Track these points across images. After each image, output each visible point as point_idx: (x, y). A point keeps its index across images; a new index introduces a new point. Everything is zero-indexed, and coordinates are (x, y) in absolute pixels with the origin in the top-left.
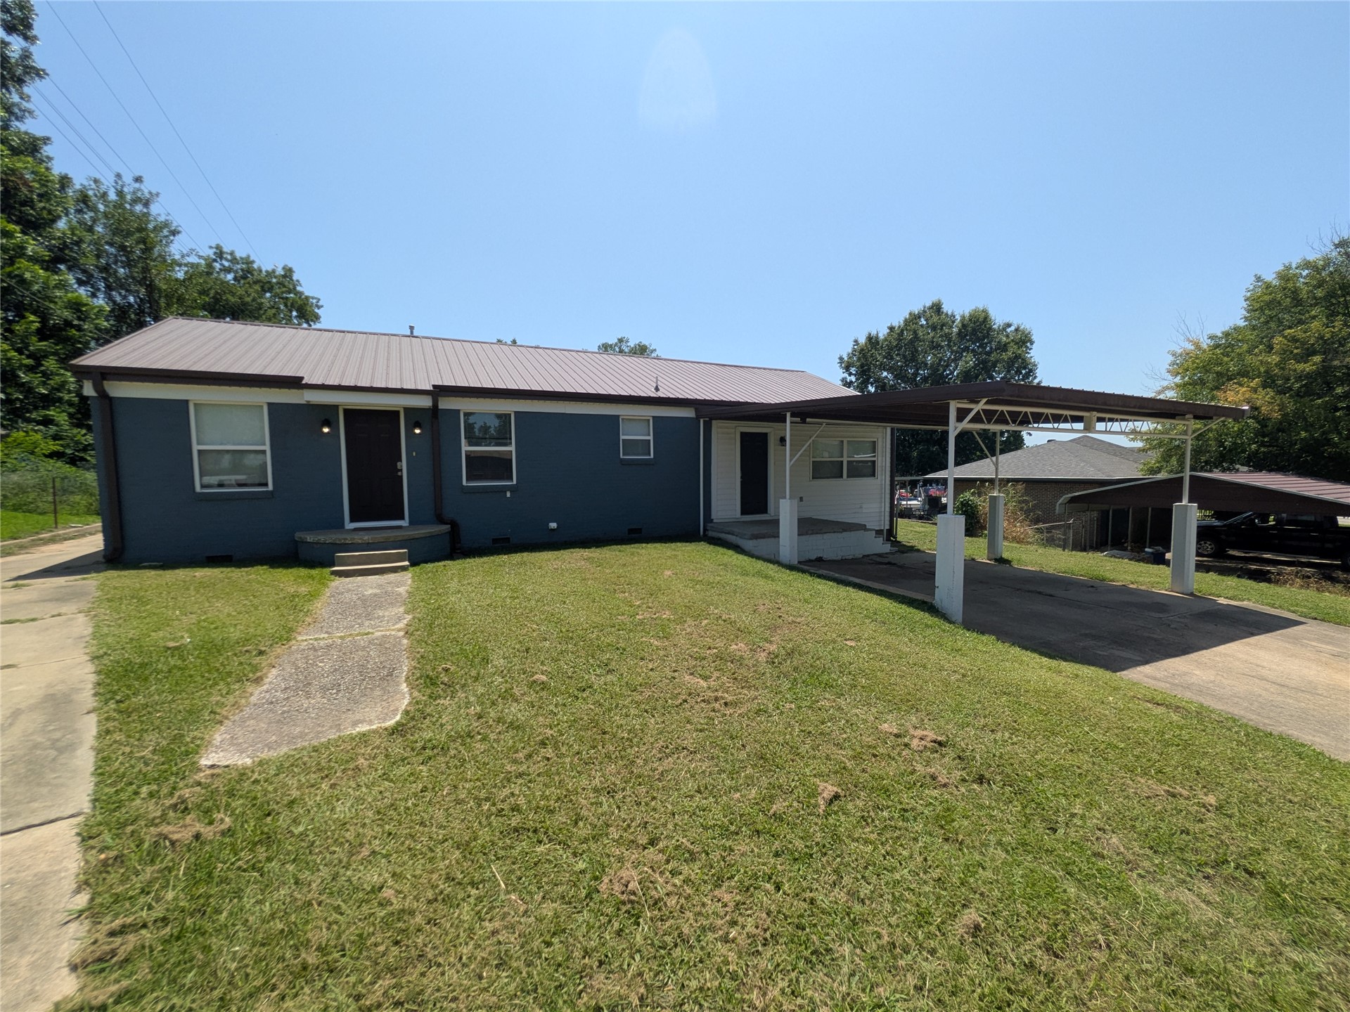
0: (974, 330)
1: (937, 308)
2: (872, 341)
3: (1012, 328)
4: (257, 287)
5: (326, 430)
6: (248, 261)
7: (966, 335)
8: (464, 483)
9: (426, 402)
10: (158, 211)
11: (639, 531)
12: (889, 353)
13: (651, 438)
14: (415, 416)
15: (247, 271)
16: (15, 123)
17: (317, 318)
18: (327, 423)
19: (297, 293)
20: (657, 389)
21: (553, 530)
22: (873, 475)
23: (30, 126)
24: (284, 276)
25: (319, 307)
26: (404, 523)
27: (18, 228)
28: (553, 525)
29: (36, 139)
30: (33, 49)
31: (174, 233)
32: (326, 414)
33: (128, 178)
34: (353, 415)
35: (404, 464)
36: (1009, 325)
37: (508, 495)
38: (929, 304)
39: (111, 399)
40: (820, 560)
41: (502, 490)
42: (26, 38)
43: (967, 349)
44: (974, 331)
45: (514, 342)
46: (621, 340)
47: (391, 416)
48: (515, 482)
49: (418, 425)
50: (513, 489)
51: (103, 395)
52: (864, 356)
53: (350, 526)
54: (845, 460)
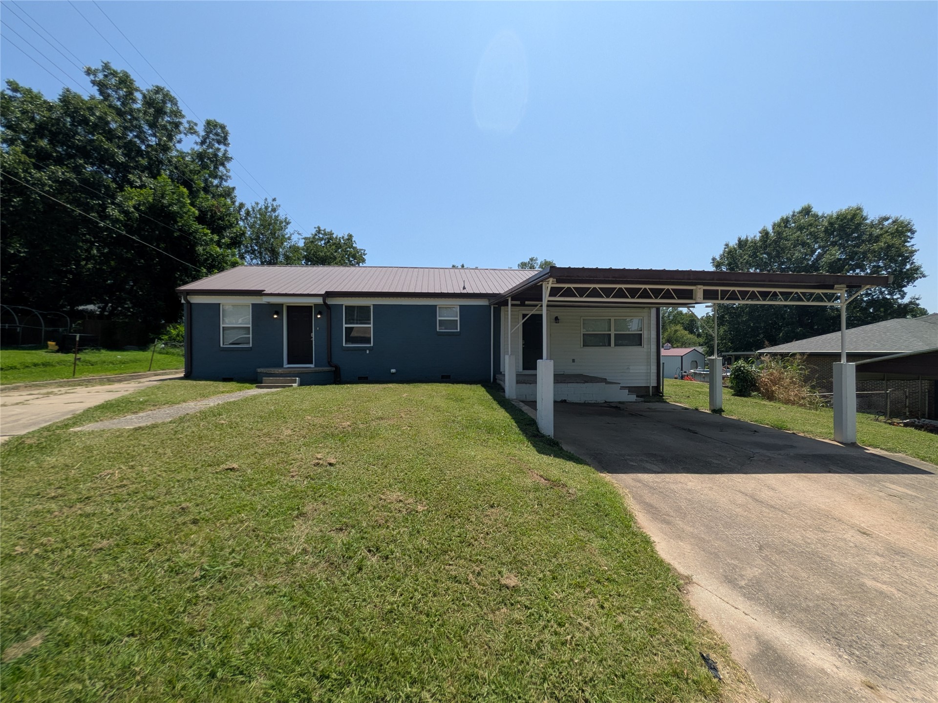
0: (841, 226)
1: (807, 211)
2: (742, 244)
3: (890, 221)
4: (334, 247)
5: (275, 316)
6: (331, 234)
7: (834, 231)
8: (344, 345)
9: (319, 301)
10: (281, 214)
11: (448, 377)
12: (755, 253)
13: (458, 319)
14: (319, 308)
15: (330, 238)
16: (224, 183)
17: (364, 261)
18: (277, 313)
19: (354, 248)
20: (464, 288)
21: (393, 373)
22: (641, 345)
23: (229, 184)
24: (348, 239)
25: (365, 255)
26: (312, 366)
27: (209, 231)
28: (393, 371)
29: (229, 189)
30: (228, 149)
31: (288, 223)
32: (277, 309)
33: (270, 200)
34: (291, 309)
35: (313, 335)
36: (887, 219)
37: (368, 352)
38: (798, 209)
39: (191, 304)
40: (565, 401)
41: (365, 349)
42: (225, 145)
43: (834, 244)
44: (842, 228)
45: (463, 266)
46: (532, 260)
47: (307, 309)
48: (372, 345)
49: (320, 313)
50: (370, 349)
51: (188, 302)
52: (733, 257)
53: (286, 365)
54: (613, 333)
